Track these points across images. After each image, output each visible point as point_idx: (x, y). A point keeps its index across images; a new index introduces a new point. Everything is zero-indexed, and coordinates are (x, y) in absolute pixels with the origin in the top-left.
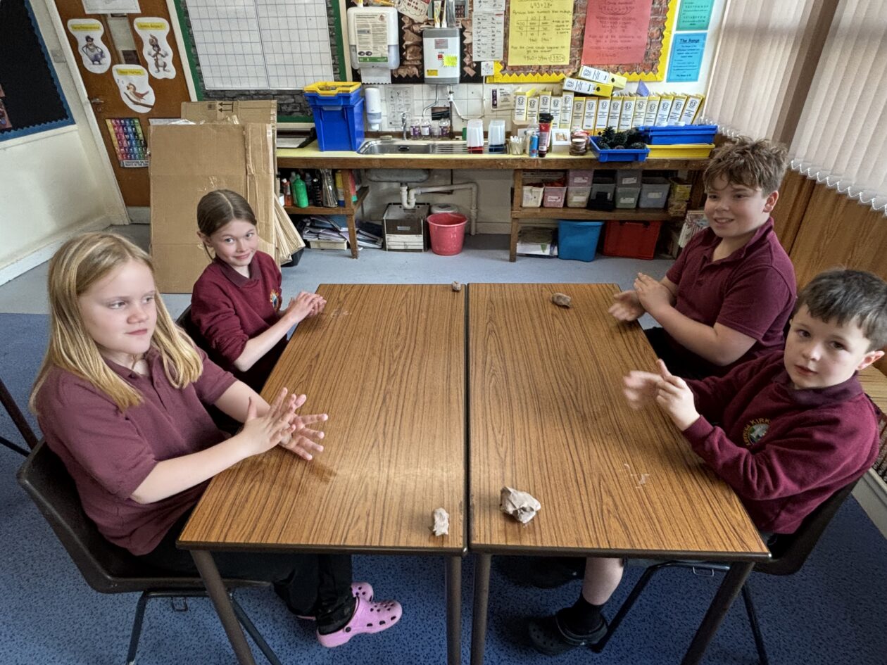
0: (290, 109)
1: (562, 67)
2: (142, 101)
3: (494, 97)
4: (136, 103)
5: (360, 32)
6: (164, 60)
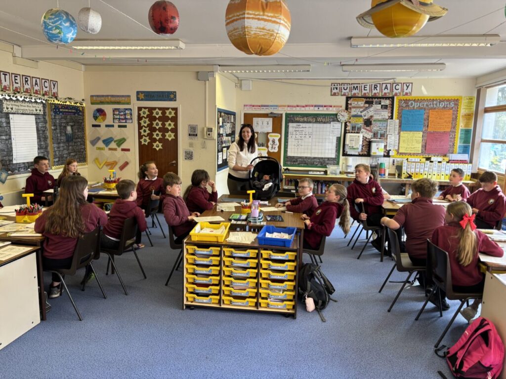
0: (317, 163)
1: (419, 154)
3: (394, 162)
5: (351, 140)
6: (275, 146)
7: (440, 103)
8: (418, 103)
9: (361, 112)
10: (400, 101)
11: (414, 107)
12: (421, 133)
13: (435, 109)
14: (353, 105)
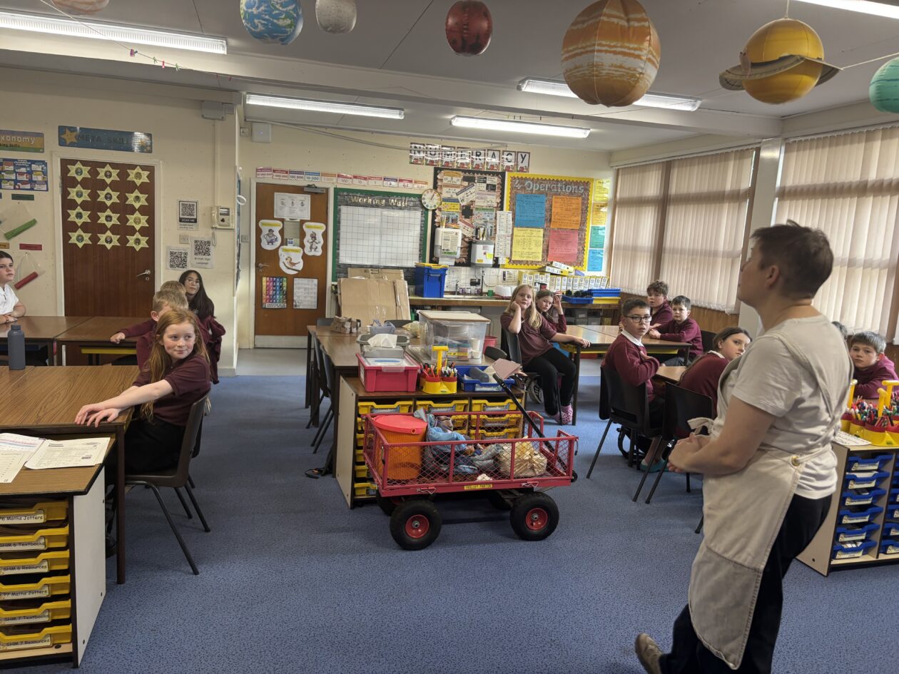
1: (538, 262)
2: (294, 267)
3: (504, 275)
4: (289, 268)
5: (444, 240)
6: (317, 245)
7: (566, 186)
8: (538, 185)
9: (457, 194)
10: (513, 179)
11: (532, 190)
12: (542, 231)
13: (559, 195)
14: (445, 182)
